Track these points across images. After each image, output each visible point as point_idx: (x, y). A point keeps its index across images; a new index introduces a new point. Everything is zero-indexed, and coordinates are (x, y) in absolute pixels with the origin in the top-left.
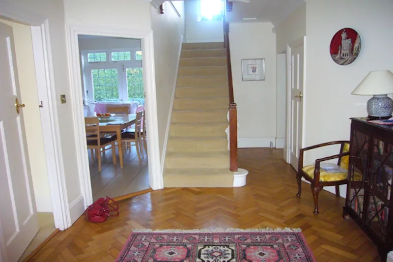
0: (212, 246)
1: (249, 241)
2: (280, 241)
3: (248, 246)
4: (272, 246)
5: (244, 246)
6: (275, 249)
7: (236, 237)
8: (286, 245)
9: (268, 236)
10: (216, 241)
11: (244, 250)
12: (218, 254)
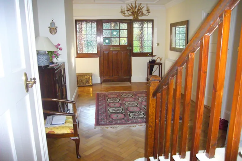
0: (140, 118)
1: (123, 120)
2: (108, 121)
3: (123, 119)
4: (112, 119)
5: (125, 118)
6: (111, 118)
7: (130, 122)
8: (106, 120)
9: (114, 123)
10: (139, 119)
11: (125, 117)
12: (136, 115)
